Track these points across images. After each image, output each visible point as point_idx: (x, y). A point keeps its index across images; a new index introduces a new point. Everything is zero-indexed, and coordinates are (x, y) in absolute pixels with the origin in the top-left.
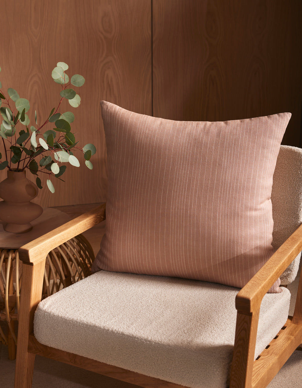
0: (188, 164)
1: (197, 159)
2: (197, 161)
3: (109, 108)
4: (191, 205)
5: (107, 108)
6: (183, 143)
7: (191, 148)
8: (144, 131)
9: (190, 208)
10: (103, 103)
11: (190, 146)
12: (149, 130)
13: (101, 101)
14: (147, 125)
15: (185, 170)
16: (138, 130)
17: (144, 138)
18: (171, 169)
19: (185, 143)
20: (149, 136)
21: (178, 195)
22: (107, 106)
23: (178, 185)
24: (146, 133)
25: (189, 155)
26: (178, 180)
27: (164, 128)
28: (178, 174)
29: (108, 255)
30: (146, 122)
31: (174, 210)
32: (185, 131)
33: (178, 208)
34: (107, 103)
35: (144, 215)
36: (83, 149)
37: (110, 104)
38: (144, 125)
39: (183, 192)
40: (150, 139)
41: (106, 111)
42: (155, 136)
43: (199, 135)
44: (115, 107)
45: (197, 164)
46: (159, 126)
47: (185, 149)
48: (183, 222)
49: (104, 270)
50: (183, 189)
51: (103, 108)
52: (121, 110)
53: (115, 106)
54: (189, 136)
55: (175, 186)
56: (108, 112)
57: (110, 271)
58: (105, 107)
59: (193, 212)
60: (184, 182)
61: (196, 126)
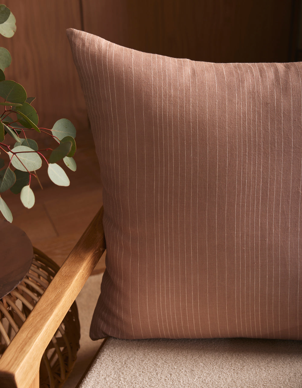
0: (259, 154)
1: (275, 143)
2: (275, 146)
3: (87, 44)
4: (270, 229)
5: (84, 45)
6: (244, 113)
7: (260, 122)
8: (166, 93)
9: (269, 234)
10: (72, 33)
11: (259, 119)
12: (176, 89)
13: (68, 30)
14: (169, 79)
15: (254, 165)
16: (154, 90)
17: (169, 106)
18: (229, 164)
19: (248, 113)
20: (178, 100)
21: (247, 211)
22: (83, 40)
23: (244, 194)
24: (170, 96)
25: (259, 137)
26: (244, 184)
27: (202, 83)
28: (243, 173)
29: (123, 316)
30: (165, 71)
31: (241, 239)
32: (243, 87)
33: (248, 235)
34: (80, 34)
35: (186, 250)
36: (52, 130)
37: (86, 36)
38: (165, 79)
39: (254, 206)
40: (182, 107)
41: (83, 51)
42: (189, 101)
43: (272, 95)
44: (99, 42)
45: (276, 152)
46: (192, 78)
47: (249, 124)
48: (257, 257)
49: (116, 338)
50: (254, 201)
51: (75, 44)
52: (110, 47)
53: (97, 38)
54: (254, 98)
55: (239, 195)
56: (87, 53)
57: (127, 340)
58: (78, 42)
59: (274, 240)
60: (255, 188)
61: (261, 76)
